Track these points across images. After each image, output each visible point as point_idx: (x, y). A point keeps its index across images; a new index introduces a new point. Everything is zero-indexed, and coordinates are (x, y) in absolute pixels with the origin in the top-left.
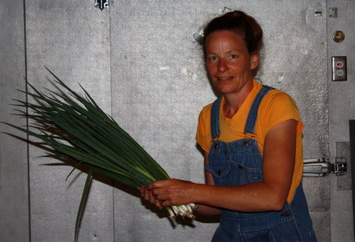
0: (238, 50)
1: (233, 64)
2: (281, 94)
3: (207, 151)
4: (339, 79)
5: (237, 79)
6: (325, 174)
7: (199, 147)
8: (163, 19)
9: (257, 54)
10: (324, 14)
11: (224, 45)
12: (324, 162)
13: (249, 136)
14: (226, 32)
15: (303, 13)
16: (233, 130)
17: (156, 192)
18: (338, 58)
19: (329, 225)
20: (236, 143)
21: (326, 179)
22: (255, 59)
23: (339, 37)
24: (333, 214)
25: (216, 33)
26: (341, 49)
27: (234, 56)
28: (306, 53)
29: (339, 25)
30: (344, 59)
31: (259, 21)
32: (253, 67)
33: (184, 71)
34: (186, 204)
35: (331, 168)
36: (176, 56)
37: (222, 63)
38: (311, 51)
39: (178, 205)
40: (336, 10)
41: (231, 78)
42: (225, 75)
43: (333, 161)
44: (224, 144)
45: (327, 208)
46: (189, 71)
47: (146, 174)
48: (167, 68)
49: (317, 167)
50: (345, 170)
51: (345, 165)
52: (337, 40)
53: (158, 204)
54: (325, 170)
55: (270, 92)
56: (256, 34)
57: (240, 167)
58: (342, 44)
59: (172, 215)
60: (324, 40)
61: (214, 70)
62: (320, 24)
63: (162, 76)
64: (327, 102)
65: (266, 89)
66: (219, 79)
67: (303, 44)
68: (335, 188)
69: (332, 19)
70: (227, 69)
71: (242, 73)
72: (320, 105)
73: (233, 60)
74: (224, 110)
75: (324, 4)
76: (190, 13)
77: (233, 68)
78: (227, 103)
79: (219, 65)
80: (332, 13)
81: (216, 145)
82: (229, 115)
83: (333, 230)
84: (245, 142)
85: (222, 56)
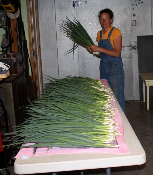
0: (108, 18)
1: (107, 21)
2: (117, 29)
3: (99, 42)
4: (134, 26)
5: (107, 24)
6: (131, 49)
7: (97, 41)
8: (90, 11)
9: (112, 19)
10: (130, 10)
11: (105, 16)
12: (131, 46)
13: (108, 38)
14: (105, 13)
15: (125, 9)
16: (105, 37)
17: (91, 48)
18: (134, 20)
19: (132, 62)
20: (105, 40)
21: (131, 51)
22: (112, 20)
23: (134, 15)
24: (133, 59)
25: (103, 13)
26: (135, 18)
27: (107, 19)
28: (126, 19)
29: (134, 12)
30: (136, 21)
31: (112, 11)
32: (111, 22)
33: (95, 24)
34: (98, 52)
35: (132, 48)
36: (94, 20)
37: (104, 20)
38: (127, 19)
39: (96, 52)
40: (133, 8)
41: (106, 24)
42: (104, 24)
43: (133, 46)
44: (102, 40)
45: (131, 58)
46: (96, 24)
47: (90, 43)
48: (91, 23)
49: (129, 48)
50: (136, 48)
51: (136, 47)
52: (134, 16)
53: (91, 51)
54: (131, 48)
55: (115, 28)
56: (112, 14)
57: (106, 45)
58: (135, 17)
59: (94, 54)
60: (130, 16)
61: (102, 22)
62: (129, 12)
63: (90, 25)
64: (131, 31)
65: (114, 28)
66: (103, 24)
67: (125, 17)
68: (134, 53)
69: (132, 11)
70: (105, 22)
71: (109, 23)
72: (130, 32)
73: (107, 20)
74: (103, 32)
75: (130, 7)
76: (97, 9)
77: (107, 22)
78: (104, 30)
79: (103, 21)
80: (132, 9)
81: (100, 40)
82: (104, 33)
83: (133, 63)
84: (107, 40)
85: (104, 19)
